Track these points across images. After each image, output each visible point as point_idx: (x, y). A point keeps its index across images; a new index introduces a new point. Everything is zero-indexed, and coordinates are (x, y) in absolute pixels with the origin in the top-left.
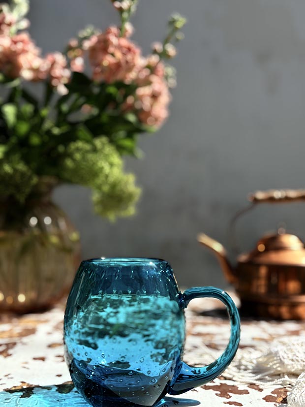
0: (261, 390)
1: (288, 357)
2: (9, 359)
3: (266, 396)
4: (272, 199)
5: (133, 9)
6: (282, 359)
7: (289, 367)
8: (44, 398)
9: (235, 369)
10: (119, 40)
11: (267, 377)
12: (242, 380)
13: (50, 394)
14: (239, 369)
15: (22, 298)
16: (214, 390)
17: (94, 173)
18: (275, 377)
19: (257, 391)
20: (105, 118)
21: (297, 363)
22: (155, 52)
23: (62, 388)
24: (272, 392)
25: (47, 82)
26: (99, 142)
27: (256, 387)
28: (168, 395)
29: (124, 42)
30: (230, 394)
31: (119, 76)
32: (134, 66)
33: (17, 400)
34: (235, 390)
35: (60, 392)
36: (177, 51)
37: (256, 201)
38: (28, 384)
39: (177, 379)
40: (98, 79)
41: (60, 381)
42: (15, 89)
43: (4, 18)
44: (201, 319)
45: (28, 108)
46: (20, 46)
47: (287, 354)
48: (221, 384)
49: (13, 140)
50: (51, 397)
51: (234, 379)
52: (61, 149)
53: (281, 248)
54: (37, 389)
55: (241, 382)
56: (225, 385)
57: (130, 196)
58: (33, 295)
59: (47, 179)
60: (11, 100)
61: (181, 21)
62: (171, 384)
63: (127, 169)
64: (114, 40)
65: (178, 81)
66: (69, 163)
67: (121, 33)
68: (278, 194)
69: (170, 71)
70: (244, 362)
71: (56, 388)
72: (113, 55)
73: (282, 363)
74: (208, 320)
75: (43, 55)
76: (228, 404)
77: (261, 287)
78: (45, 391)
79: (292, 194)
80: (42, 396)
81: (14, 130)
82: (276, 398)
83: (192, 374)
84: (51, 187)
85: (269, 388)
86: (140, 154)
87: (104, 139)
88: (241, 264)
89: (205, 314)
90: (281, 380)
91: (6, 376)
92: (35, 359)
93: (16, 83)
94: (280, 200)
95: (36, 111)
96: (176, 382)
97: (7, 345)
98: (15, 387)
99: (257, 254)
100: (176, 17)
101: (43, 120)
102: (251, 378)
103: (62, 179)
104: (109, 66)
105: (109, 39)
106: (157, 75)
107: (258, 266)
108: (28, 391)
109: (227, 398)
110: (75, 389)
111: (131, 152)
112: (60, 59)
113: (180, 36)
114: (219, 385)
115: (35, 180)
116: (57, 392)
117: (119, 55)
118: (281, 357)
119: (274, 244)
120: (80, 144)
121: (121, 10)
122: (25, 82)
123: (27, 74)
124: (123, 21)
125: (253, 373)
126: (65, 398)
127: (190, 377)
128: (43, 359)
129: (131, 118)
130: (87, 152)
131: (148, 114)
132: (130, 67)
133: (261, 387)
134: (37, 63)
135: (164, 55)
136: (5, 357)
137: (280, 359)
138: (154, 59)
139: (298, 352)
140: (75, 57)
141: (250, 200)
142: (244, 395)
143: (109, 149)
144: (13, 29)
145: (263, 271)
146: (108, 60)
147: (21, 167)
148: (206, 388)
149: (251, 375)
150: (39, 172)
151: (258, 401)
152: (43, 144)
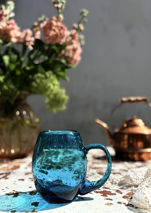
0: (121, 193)
1: (134, 178)
2: (7, 180)
3: (124, 196)
4: (130, 101)
5: (63, 7)
6: (132, 179)
7: (135, 182)
8: (24, 197)
9: (110, 184)
10: (57, 23)
11: (125, 187)
12: (113, 189)
13: (26, 195)
14: (112, 184)
15: (13, 151)
16: (100, 193)
17: (46, 89)
18: (128, 187)
19: (120, 194)
20: (51, 61)
21: (138, 180)
22: (74, 28)
23: (32, 193)
24: (127, 194)
25: (24, 43)
26: (48, 74)
27: (119, 192)
28: (79, 195)
29: (59, 24)
30: (108, 195)
31: (57, 41)
32: (64, 36)
33: (11, 198)
34: (110, 193)
35: (30, 195)
36: (84, 27)
37: (123, 102)
38: (16, 191)
39: (83, 187)
40: (48, 42)
41: (31, 190)
42: (8, 47)
43: (3, 12)
44: (97, 161)
45: (15, 57)
46: (11, 26)
47: (134, 176)
48: (104, 190)
49: (8, 73)
50: (26, 197)
51: (110, 188)
52: (30, 77)
53: (135, 126)
54: (20, 193)
55: (113, 190)
56: (106, 191)
57: (63, 100)
58: (18, 150)
59: (24, 92)
60: (6, 53)
61: (86, 13)
62: (80, 190)
63: (61, 87)
64: (54, 23)
65: (85, 42)
66: (34, 84)
67: (58, 20)
68: (133, 99)
69: (82, 37)
70: (114, 180)
71: (29, 193)
72: (54, 31)
73: (131, 180)
74: (100, 161)
75: (21, 30)
76: (106, 200)
77: (125, 145)
78: (24, 194)
79: (140, 98)
80: (22, 197)
81: (8, 67)
82: (128, 197)
83: (90, 185)
84: (26, 96)
85: (125, 192)
86: (68, 79)
87: (51, 72)
88: (116, 134)
89: (99, 158)
90: (131, 188)
91: (6, 188)
92: (19, 180)
93: (9, 44)
94: (134, 101)
95: (19, 58)
96: (83, 189)
97: (6, 173)
98: (10, 193)
99: (123, 128)
100: (84, 10)
101: (22, 63)
102: (117, 188)
103: (31, 92)
104: (52, 36)
105: (52, 23)
106: (75, 40)
107: (124, 134)
108: (16, 194)
109: (106, 197)
110: (38, 193)
111: (64, 78)
112: (29, 32)
113: (86, 20)
114: (103, 191)
115: (18, 93)
116: (29, 195)
117: (57, 30)
118: (131, 178)
119: (131, 124)
120: (39, 75)
121: (58, 8)
122: (13, 44)
123: (14, 40)
124: (59, 13)
125: (118, 185)
126: (33, 197)
127: (90, 186)
128: (23, 180)
129: (63, 61)
130: (42, 78)
131: (72, 59)
132: (62, 36)
133: (122, 192)
134: (19, 34)
135: (78, 30)
136: (6, 179)
137: (131, 179)
138: (74, 32)
139: (139, 175)
140: (37, 31)
141: (120, 102)
142: (114, 195)
143: (53, 77)
144: (7, 18)
145: (126, 137)
146: (52, 33)
147: (12, 86)
148: (97, 192)
149: (117, 186)
150: (20, 89)
151: (120, 198)
152: (22, 74)
